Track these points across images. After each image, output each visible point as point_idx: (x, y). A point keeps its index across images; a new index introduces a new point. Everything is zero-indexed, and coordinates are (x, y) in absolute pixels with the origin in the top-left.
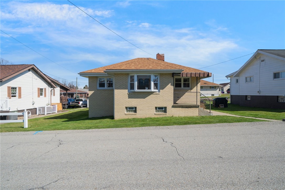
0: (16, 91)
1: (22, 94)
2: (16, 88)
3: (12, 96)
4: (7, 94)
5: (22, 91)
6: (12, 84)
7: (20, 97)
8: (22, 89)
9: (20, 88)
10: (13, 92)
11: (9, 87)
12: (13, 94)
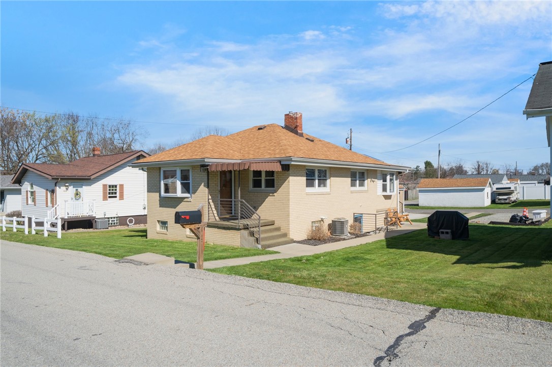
0: (116, 190)
1: (124, 194)
2: (116, 186)
3: (110, 197)
4: (102, 194)
5: (124, 190)
6: (110, 180)
7: (122, 198)
8: (124, 186)
9: (122, 186)
10: (112, 192)
11: (105, 186)
12: (112, 193)
